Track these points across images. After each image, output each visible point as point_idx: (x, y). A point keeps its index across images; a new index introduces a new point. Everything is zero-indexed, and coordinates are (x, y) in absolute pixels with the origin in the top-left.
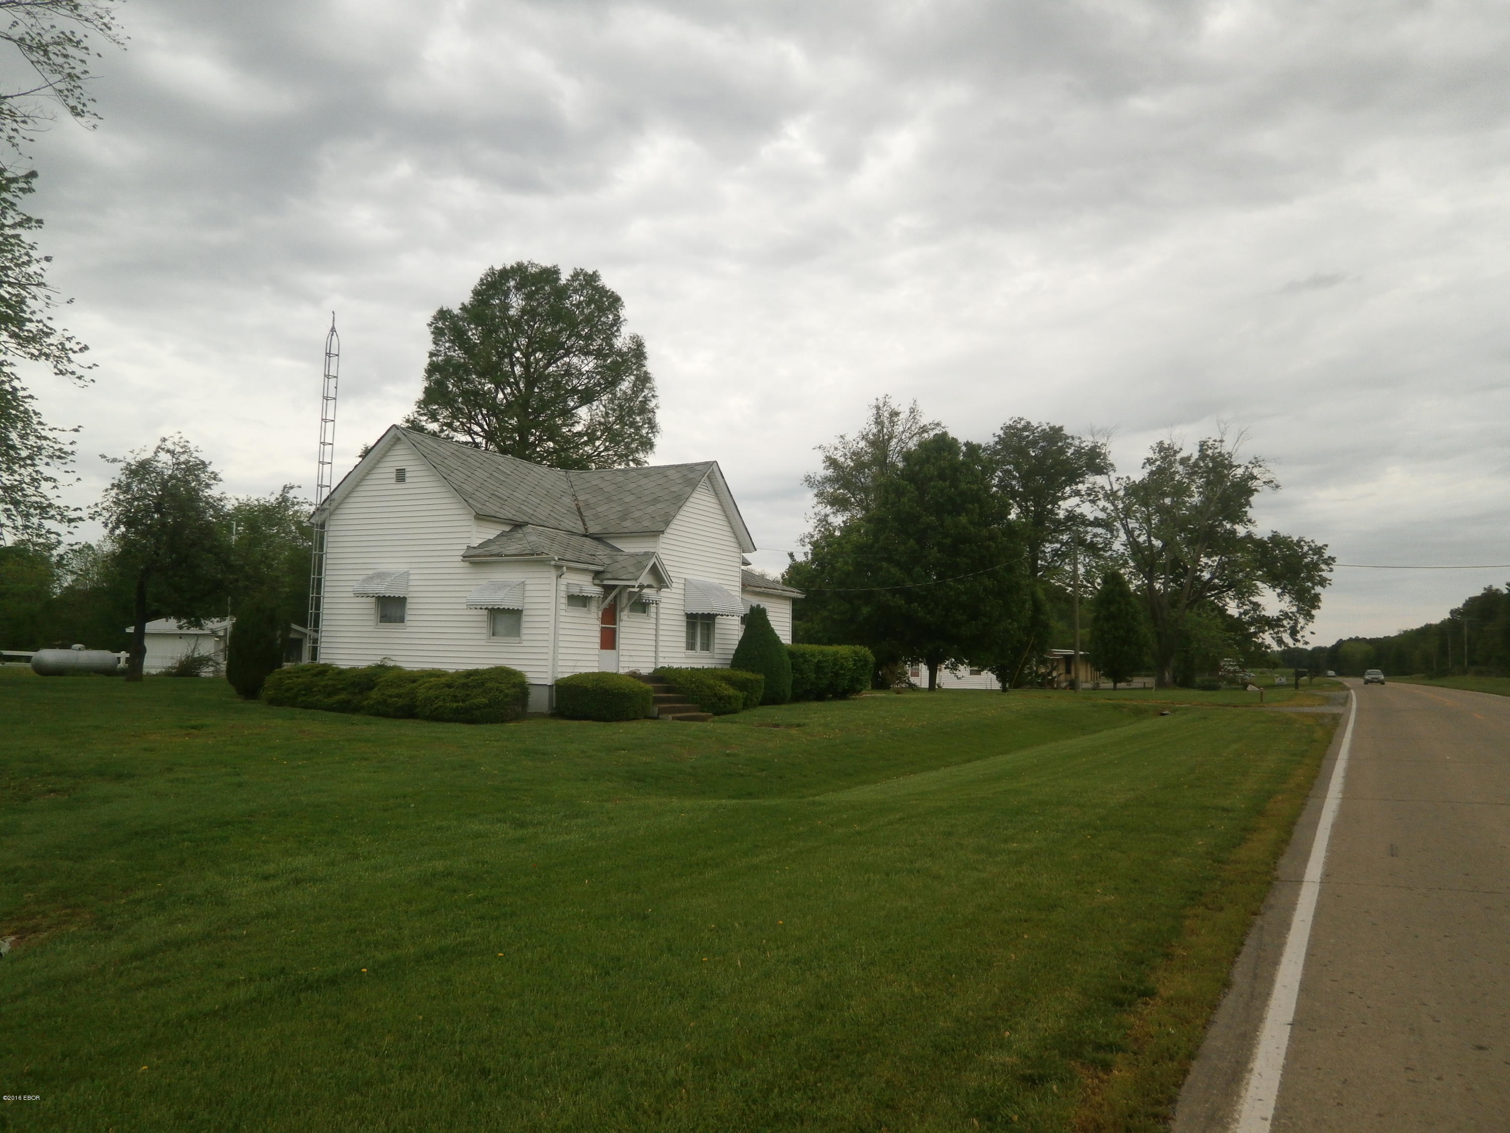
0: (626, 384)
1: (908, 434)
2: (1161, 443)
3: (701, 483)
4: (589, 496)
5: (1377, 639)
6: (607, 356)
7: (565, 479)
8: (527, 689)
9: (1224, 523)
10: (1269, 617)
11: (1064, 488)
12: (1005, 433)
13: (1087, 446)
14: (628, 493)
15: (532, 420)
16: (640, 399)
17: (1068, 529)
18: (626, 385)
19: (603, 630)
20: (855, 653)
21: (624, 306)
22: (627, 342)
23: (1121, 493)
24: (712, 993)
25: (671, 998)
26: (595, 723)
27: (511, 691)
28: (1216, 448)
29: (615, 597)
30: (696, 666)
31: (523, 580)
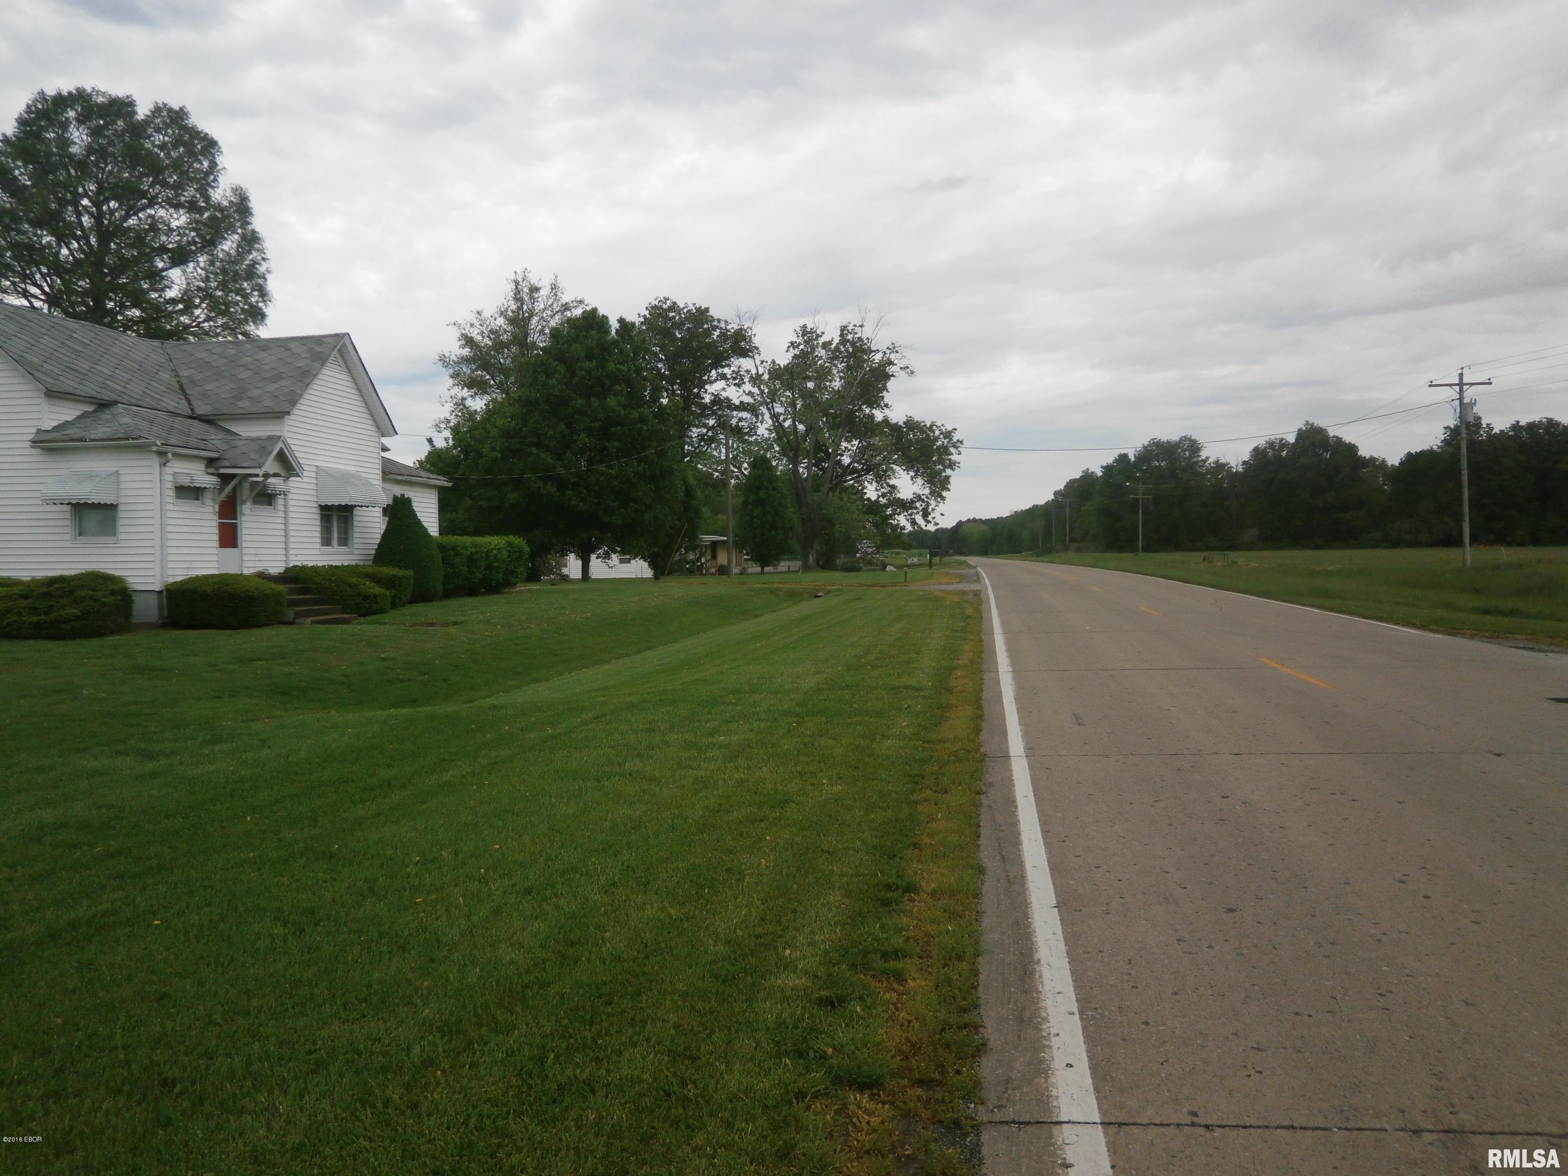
0: (229, 243)
1: (549, 313)
2: (805, 326)
3: (331, 358)
4: (193, 371)
5: (992, 519)
6: (201, 211)
7: (161, 351)
8: (130, 596)
9: (864, 407)
10: (903, 500)
11: (710, 372)
12: (650, 314)
13: (733, 328)
14: (242, 368)
15: (110, 282)
16: (247, 262)
17: (714, 413)
18: (229, 245)
19: (221, 525)
20: (509, 544)
21: (222, 152)
22: (228, 195)
23: (766, 377)
24: (438, 941)
25: (390, 953)
26: (220, 632)
27: (110, 600)
28: (856, 333)
29: (234, 489)
30: (334, 564)
31: (117, 469)
